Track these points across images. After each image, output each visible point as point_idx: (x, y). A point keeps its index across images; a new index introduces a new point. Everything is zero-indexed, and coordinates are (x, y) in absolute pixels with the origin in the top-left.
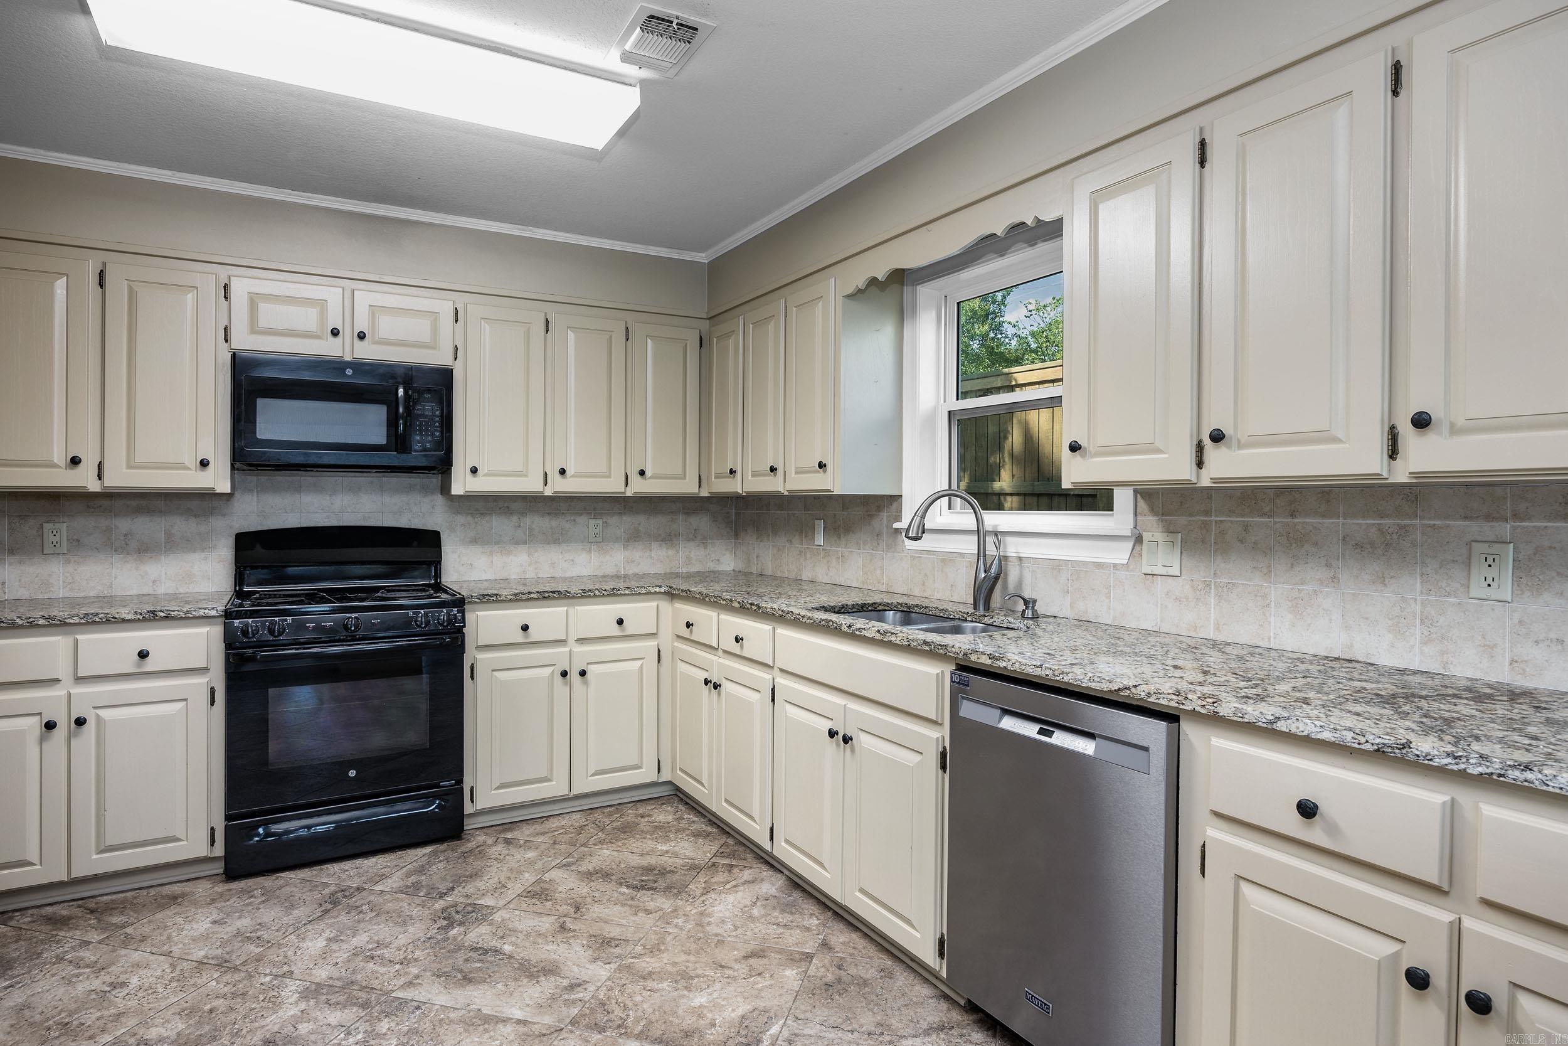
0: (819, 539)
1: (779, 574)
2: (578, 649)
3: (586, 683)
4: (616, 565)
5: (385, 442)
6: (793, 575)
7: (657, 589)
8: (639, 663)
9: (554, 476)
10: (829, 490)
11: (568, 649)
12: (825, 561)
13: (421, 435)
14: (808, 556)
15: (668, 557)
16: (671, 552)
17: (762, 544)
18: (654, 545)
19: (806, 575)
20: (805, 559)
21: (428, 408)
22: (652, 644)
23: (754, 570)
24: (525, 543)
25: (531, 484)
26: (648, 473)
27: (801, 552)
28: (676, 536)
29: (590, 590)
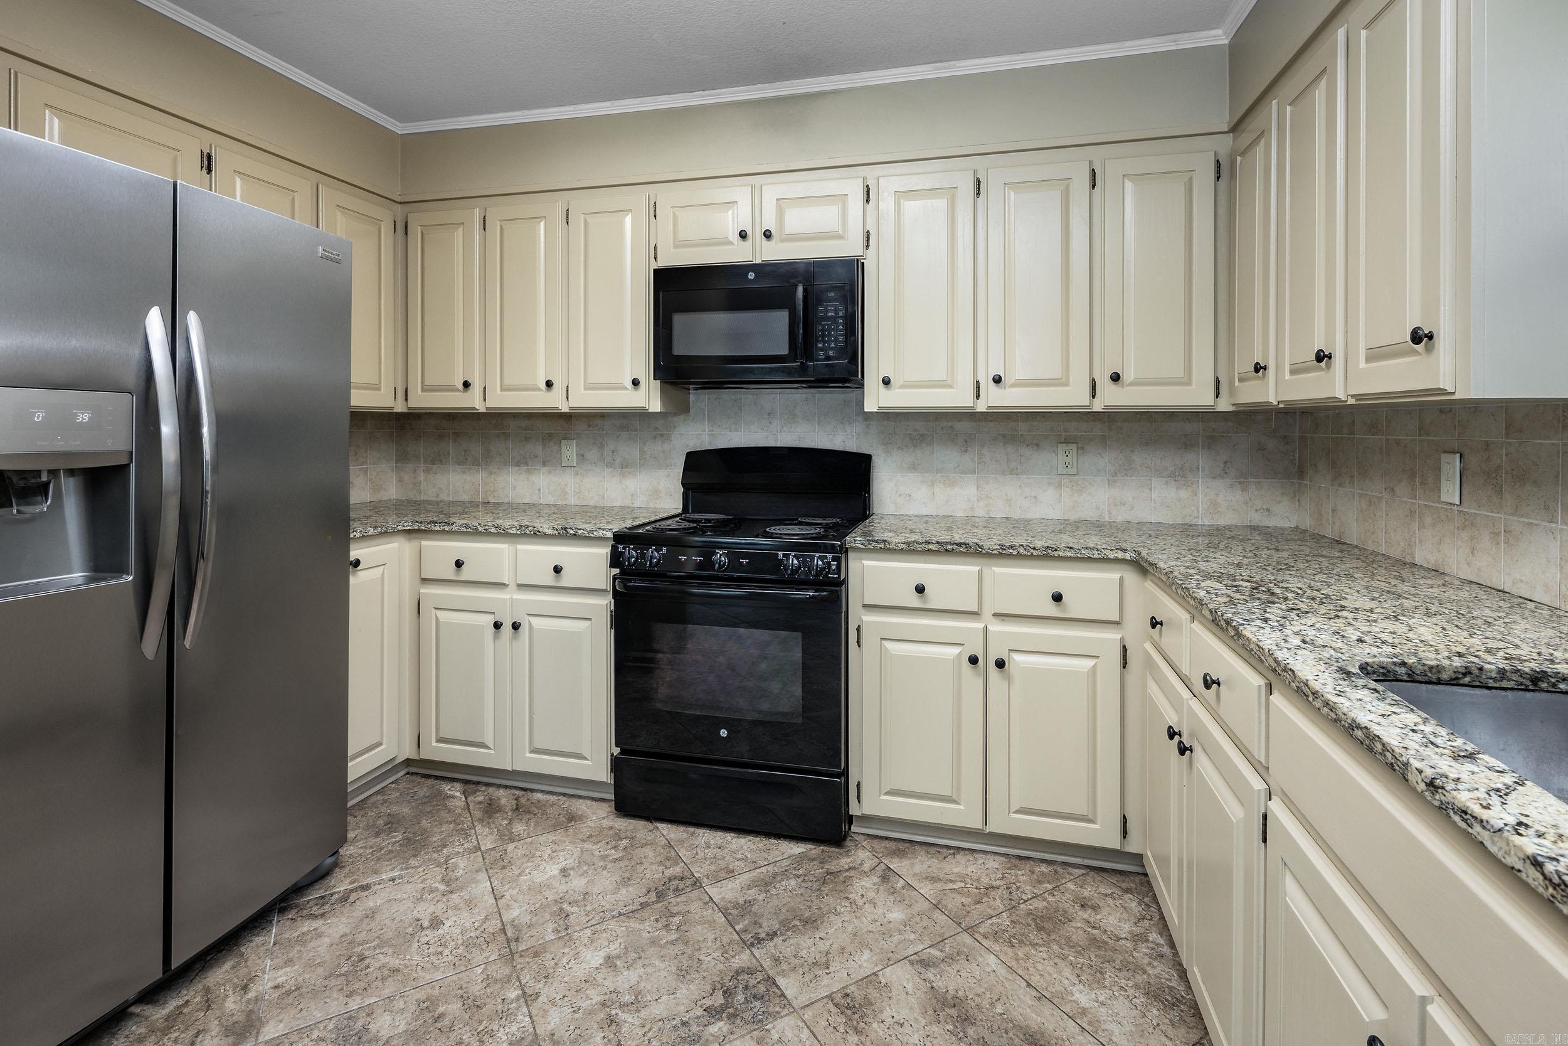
0: (1450, 492)
1: (1370, 547)
2: (996, 627)
3: (1009, 679)
4: (1097, 508)
5: (787, 352)
6: (1396, 553)
7: (1120, 555)
8: (1090, 663)
9: (987, 386)
10: (1442, 392)
11: (981, 626)
12: (1465, 535)
13: (824, 342)
14: (1428, 520)
15: (1179, 500)
16: (1184, 494)
17: (1341, 491)
18: (1156, 482)
19: (1423, 555)
20: (1422, 526)
21: (832, 308)
22: (1113, 636)
23: (1329, 532)
24: (973, 472)
25: (959, 397)
26: (1128, 376)
27: (1412, 513)
28: (1191, 470)
29: (1012, 547)
